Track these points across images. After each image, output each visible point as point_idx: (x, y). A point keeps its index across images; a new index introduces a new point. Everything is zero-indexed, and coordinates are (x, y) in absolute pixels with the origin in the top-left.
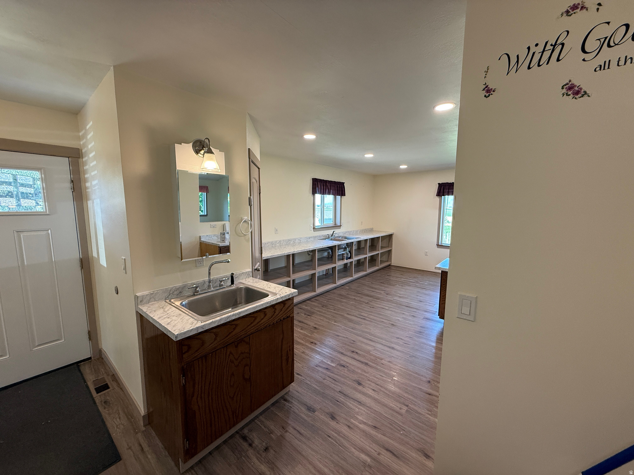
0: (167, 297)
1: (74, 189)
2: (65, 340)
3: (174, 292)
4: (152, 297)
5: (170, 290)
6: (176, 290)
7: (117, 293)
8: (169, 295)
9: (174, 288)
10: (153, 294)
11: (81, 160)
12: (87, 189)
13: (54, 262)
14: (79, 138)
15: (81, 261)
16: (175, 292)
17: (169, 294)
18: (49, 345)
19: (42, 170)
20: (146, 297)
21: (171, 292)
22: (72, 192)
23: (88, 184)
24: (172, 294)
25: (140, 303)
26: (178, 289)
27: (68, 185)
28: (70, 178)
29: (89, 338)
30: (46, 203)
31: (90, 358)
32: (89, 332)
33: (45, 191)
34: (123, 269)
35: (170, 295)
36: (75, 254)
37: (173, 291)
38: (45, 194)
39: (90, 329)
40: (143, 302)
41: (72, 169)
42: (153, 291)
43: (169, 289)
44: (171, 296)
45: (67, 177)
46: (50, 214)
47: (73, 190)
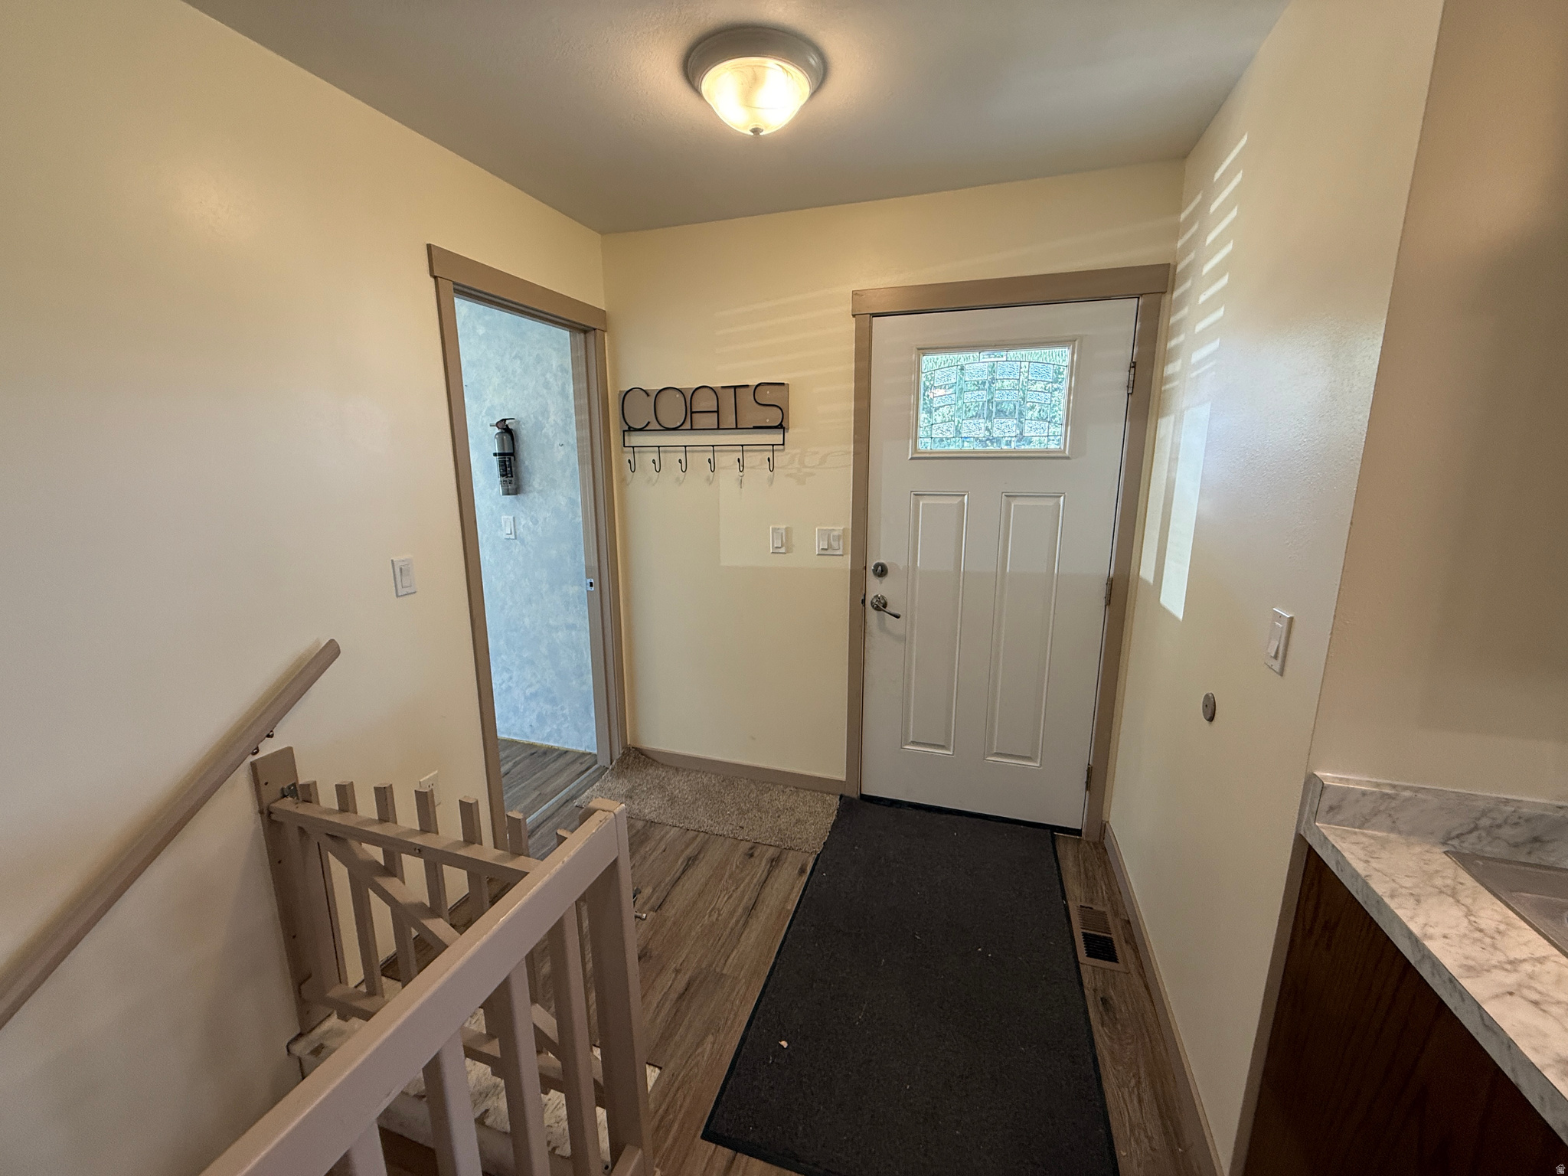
0: (1458, 836)
1: (1132, 388)
2: (1041, 765)
3: (1499, 826)
4: (1382, 808)
5: (1484, 813)
6: (1516, 824)
7: (1211, 719)
8: (1470, 832)
9: (1510, 809)
10: (1389, 796)
11: (1167, 296)
12: (1165, 384)
13: (1055, 576)
14: (1176, 232)
15: (1111, 583)
16: (1507, 832)
17: (1472, 826)
18: (1013, 761)
19: (1077, 342)
20: (1357, 801)
21: (1485, 822)
22: (1128, 394)
23: (1170, 369)
24: (1489, 830)
25: (1328, 812)
26: (1528, 820)
27: (1122, 376)
28: (1131, 355)
29: (1087, 783)
30: (1069, 428)
31: (1078, 832)
32: (1089, 771)
33: (1072, 398)
34: (1273, 655)
35: (1475, 834)
36: (1099, 564)
37: (1498, 822)
38: (1071, 405)
39: (1093, 761)
40: (1340, 817)
41: (1140, 330)
42: (1394, 787)
43: (1481, 804)
44: (1479, 838)
45: (1124, 353)
46: (1070, 456)
47: (1130, 391)
